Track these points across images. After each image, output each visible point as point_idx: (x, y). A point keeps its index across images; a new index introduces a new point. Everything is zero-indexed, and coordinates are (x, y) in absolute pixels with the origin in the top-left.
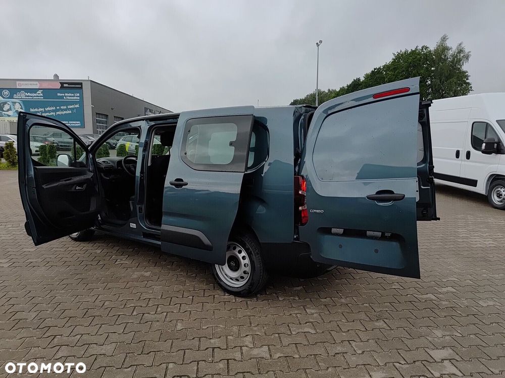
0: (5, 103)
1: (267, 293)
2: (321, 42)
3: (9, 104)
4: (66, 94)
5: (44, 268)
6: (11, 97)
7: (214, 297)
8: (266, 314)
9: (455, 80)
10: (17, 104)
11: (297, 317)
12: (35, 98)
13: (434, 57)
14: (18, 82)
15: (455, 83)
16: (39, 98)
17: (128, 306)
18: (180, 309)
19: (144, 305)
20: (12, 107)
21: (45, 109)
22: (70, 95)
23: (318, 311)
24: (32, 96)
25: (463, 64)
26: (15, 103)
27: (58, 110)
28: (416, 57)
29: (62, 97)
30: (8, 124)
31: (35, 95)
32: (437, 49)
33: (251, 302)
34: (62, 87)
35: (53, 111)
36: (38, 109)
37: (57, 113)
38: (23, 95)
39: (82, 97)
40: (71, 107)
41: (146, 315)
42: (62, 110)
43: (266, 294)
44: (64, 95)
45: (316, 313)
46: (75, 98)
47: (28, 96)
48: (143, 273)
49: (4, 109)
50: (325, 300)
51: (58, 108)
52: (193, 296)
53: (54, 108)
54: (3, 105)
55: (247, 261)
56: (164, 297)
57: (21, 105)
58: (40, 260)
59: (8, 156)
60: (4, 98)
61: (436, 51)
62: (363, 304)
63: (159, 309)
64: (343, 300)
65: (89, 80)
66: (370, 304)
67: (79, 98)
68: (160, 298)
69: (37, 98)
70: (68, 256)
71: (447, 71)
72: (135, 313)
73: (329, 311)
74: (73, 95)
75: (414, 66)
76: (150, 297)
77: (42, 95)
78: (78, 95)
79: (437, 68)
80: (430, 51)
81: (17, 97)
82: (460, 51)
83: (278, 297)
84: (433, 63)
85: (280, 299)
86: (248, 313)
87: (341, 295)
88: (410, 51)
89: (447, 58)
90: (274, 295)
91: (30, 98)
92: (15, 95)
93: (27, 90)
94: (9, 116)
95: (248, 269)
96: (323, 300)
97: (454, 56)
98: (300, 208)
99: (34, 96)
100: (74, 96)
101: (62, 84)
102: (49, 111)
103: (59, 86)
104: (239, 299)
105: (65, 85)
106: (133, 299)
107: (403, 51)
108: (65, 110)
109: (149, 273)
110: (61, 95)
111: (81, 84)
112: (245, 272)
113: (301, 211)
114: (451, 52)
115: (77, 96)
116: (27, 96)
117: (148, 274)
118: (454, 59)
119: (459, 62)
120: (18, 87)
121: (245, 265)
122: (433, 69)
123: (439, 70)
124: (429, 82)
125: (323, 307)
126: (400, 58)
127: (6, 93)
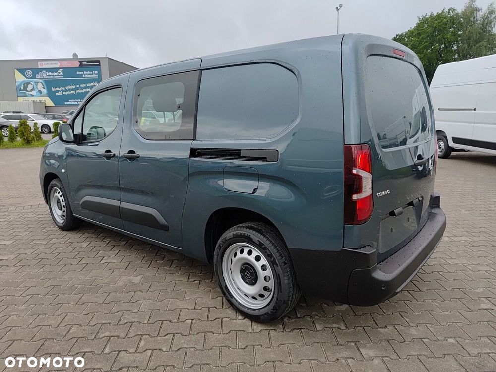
0: (28, 83)
1: (299, 316)
2: (341, 6)
3: (32, 84)
4: (85, 73)
5: (13, 268)
6: (34, 77)
7: (222, 322)
8: (299, 359)
9: (485, 44)
10: (39, 84)
11: (348, 364)
12: (56, 77)
13: (462, 19)
14: (39, 63)
15: (485, 47)
16: (60, 77)
17: (101, 336)
18: (172, 343)
19: (123, 335)
20: (35, 87)
21: (65, 88)
22: (89, 73)
23: (378, 353)
24: (53, 76)
25: (494, 26)
26: (38, 83)
27: (78, 89)
28: (442, 21)
29: (81, 76)
30: (32, 104)
31: (56, 74)
32: (465, 10)
33: (276, 334)
34: (81, 65)
35: (73, 90)
36: (59, 88)
37: (77, 91)
38: (45, 75)
39: (100, 74)
40: (90, 85)
41: (122, 354)
42: (82, 88)
43: (297, 318)
44: (83, 73)
45: (377, 357)
46: (93, 76)
47: (50, 76)
48: (131, 278)
49: (28, 89)
50: (386, 330)
51: (78, 86)
52: (193, 320)
53: (74, 87)
54: (27, 85)
55: (269, 272)
56: (152, 321)
57: (43, 85)
58: (12, 257)
59: (22, 134)
60: (27, 78)
61: (464, 13)
62: (446, 339)
63: (142, 343)
64: (413, 331)
65: (106, 58)
66: (457, 339)
67: (97, 76)
68: (146, 322)
69: (58, 77)
70: (47, 251)
71: (476, 34)
72: (107, 350)
73: (395, 352)
74: (91, 73)
75: (440, 31)
76: (134, 320)
77: (62, 74)
78: (97, 72)
79: (464, 32)
80: (458, 14)
81: (39, 77)
82: (491, 12)
83: (314, 323)
84: (461, 26)
85: (319, 327)
86: (272, 356)
87: (407, 320)
88: (436, 14)
89: (477, 20)
90: (309, 319)
91: (51, 77)
92: (37, 75)
93: (48, 70)
94: (32, 96)
95: (271, 284)
96: (382, 330)
97: (485, 18)
98: (355, 197)
99: (55, 76)
100: (93, 74)
101: (81, 62)
102: (70, 90)
103: (77, 64)
104: (258, 327)
105: (84, 64)
106: (109, 323)
107: (429, 14)
108: (85, 88)
109: (139, 278)
110: (80, 73)
111: (99, 61)
112: (266, 289)
113: (356, 202)
114: (481, 14)
115: (95, 74)
116: (48, 76)
117: (137, 280)
118: (484, 21)
119: (490, 24)
120: (40, 67)
121: (265, 279)
122: (460, 32)
123: (467, 34)
124: (456, 48)
125: (384, 343)
126: (424, 21)
127: (29, 73)
